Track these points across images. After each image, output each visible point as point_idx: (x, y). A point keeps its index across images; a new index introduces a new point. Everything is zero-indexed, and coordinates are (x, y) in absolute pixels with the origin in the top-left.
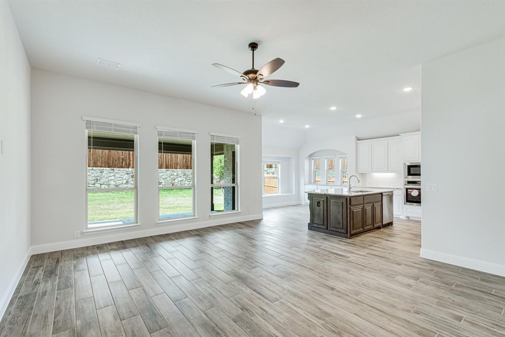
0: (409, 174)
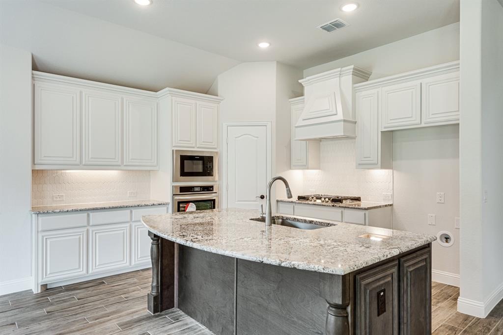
0: (183, 174)
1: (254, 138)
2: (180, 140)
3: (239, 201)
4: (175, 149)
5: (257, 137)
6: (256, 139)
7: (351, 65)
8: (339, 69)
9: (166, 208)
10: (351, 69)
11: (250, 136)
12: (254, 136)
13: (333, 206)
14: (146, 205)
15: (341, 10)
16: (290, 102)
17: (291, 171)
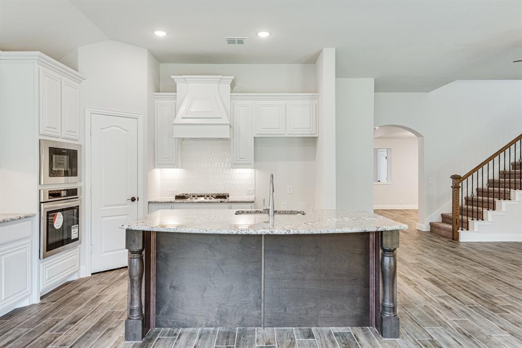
0: (52, 173)
1: (123, 131)
2: (47, 127)
3: (104, 206)
4: (42, 138)
5: (128, 131)
6: (126, 132)
7: (232, 76)
8: (221, 76)
9: (31, 222)
10: (231, 79)
11: (118, 128)
12: (123, 129)
13: (221, 202)
14: (12, 220)
15: (257, 34)
16: (154, 95)
17: (155, 169)
